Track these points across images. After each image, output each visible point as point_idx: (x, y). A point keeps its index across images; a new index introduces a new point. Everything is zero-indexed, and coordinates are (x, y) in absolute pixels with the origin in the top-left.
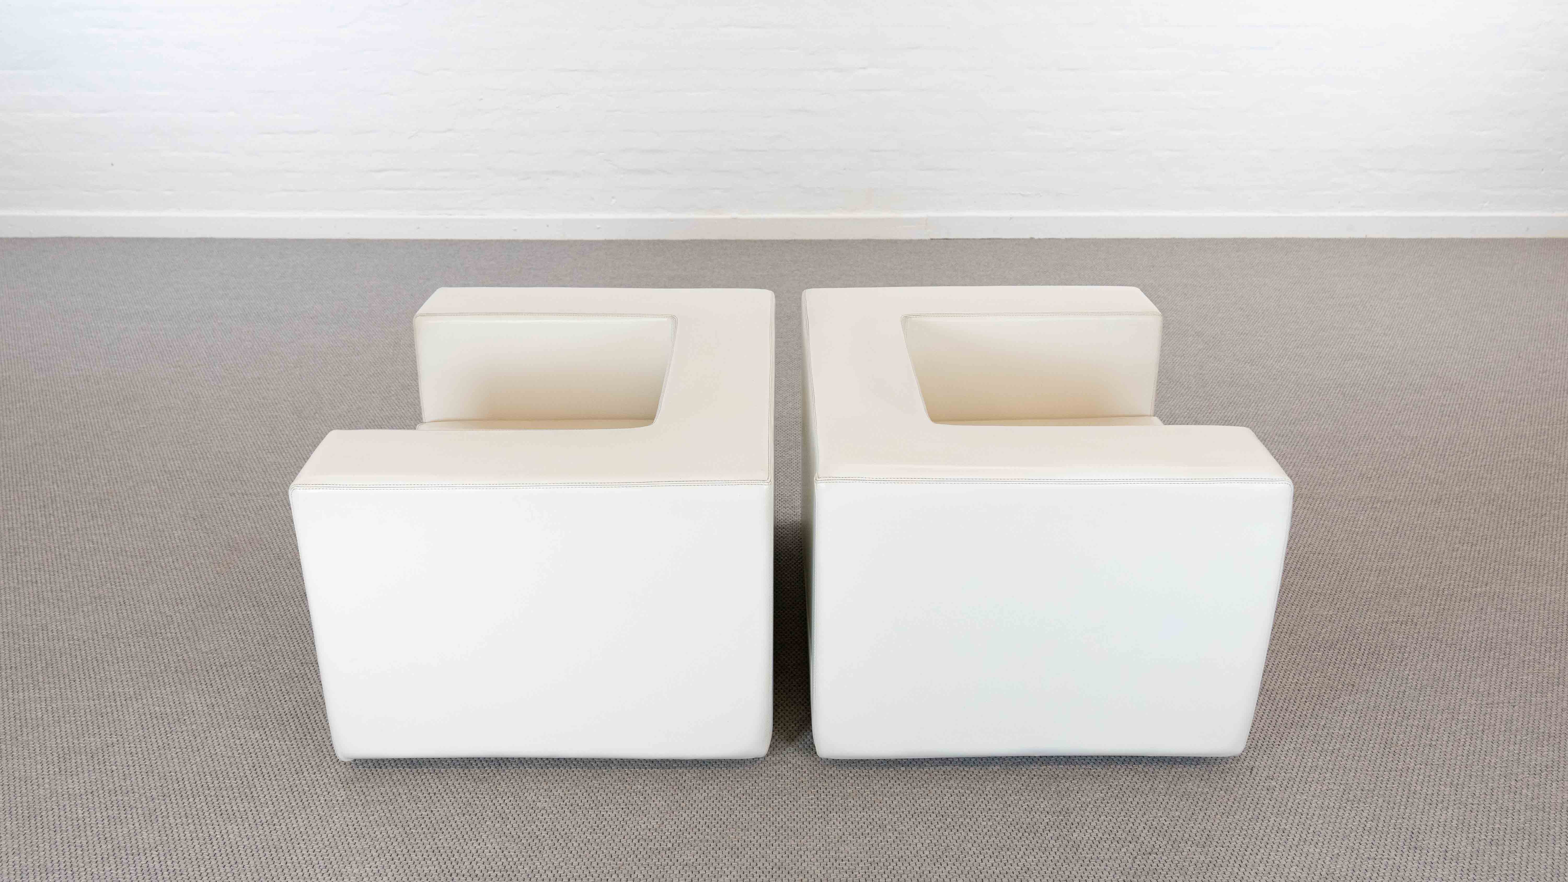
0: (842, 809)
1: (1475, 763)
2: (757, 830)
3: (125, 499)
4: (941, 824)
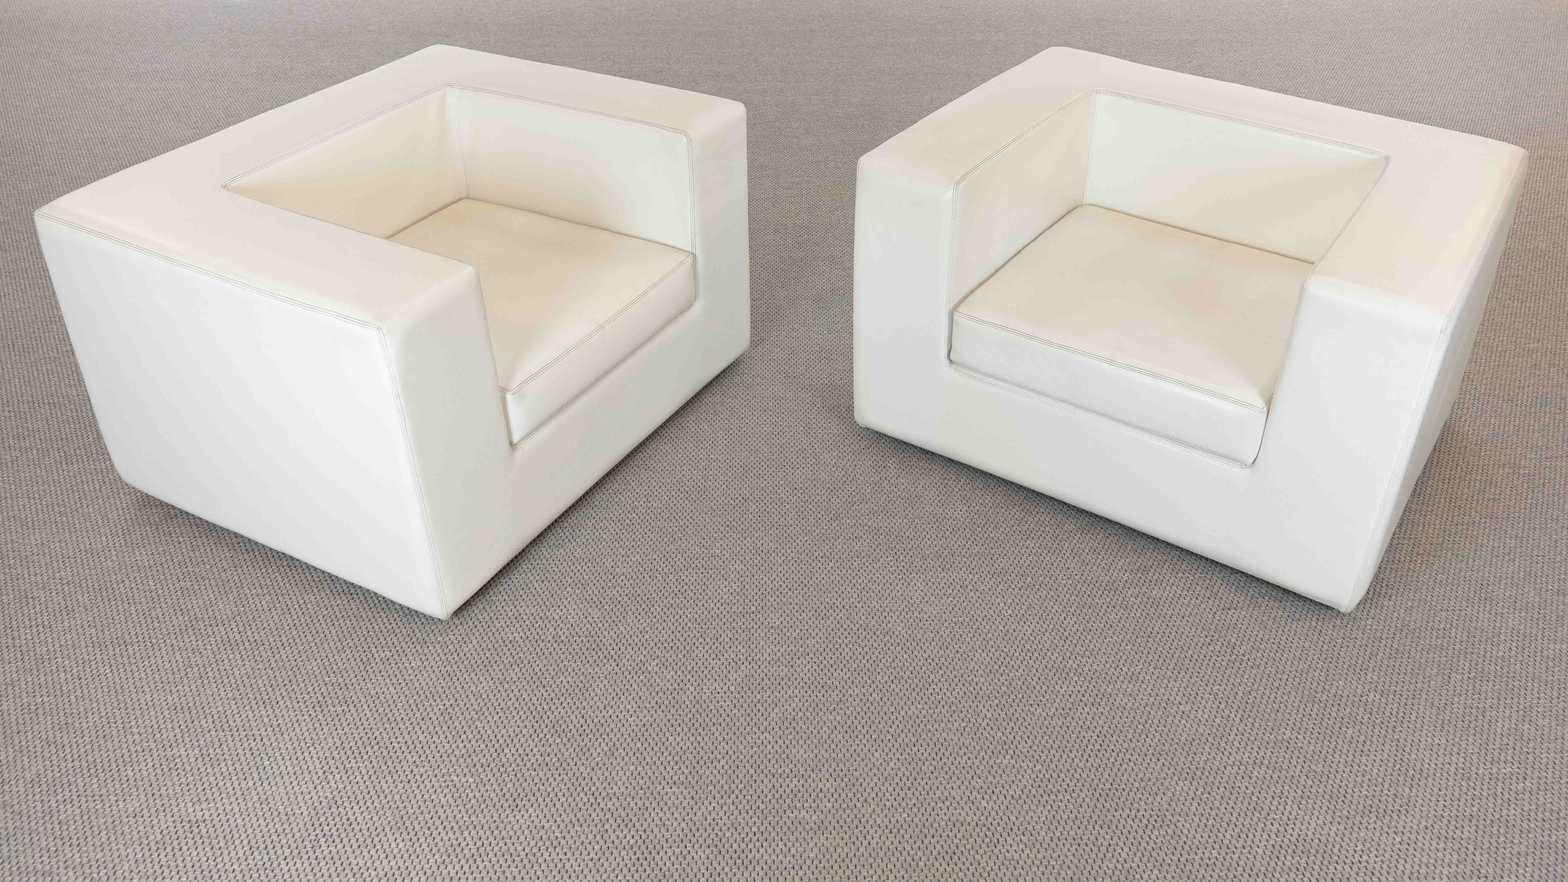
0: (922, 570)
2: (840, 592)
4: (1021, 583)
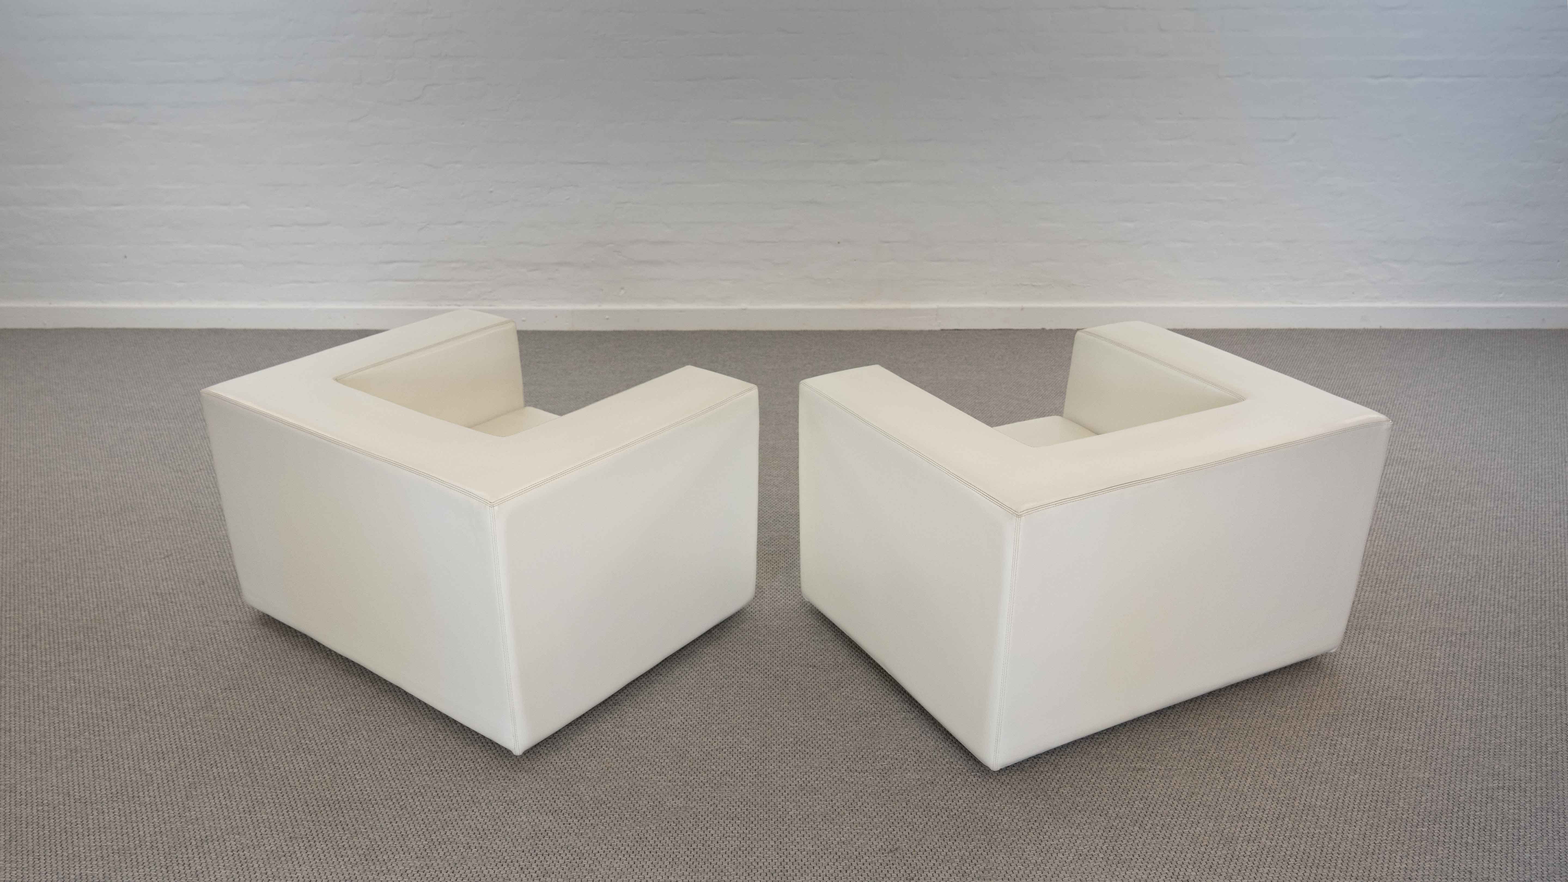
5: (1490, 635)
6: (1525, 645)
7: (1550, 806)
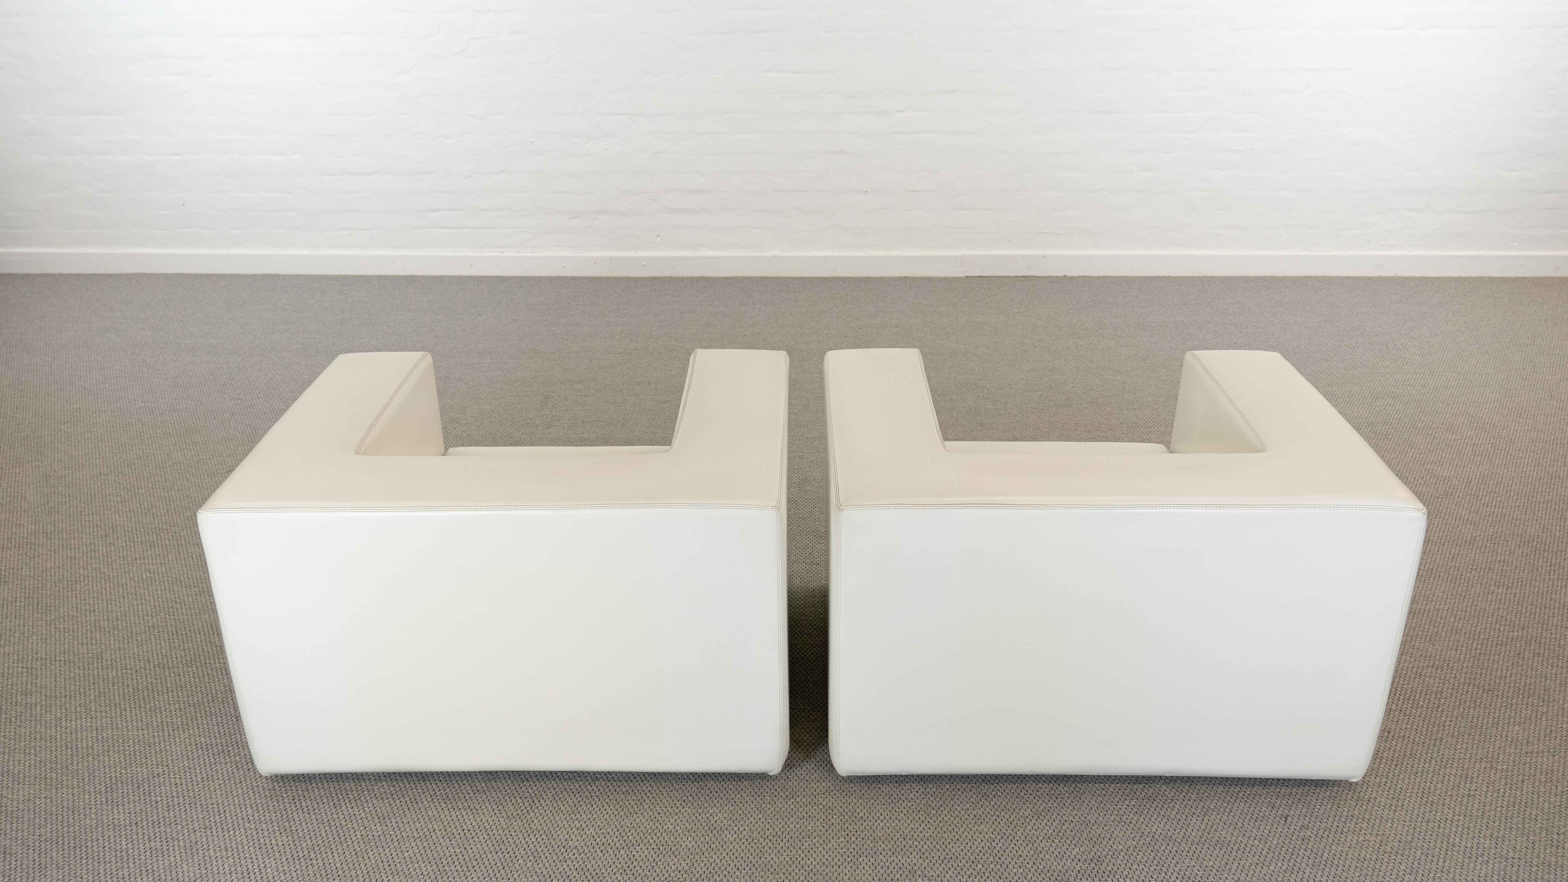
1: (1516, 815)
3: (183, 530)
5: (1446, 543)
6: (1478, 552)
7: (1472, 680)
